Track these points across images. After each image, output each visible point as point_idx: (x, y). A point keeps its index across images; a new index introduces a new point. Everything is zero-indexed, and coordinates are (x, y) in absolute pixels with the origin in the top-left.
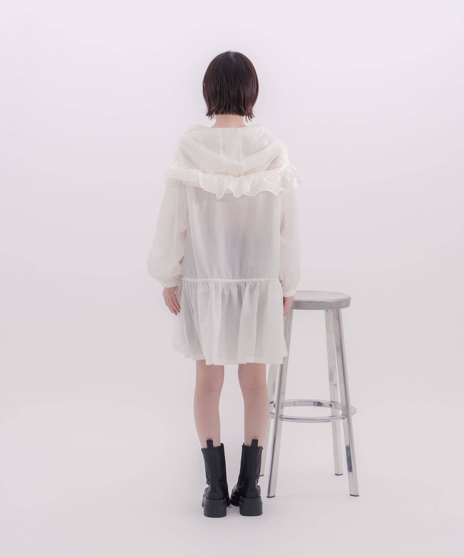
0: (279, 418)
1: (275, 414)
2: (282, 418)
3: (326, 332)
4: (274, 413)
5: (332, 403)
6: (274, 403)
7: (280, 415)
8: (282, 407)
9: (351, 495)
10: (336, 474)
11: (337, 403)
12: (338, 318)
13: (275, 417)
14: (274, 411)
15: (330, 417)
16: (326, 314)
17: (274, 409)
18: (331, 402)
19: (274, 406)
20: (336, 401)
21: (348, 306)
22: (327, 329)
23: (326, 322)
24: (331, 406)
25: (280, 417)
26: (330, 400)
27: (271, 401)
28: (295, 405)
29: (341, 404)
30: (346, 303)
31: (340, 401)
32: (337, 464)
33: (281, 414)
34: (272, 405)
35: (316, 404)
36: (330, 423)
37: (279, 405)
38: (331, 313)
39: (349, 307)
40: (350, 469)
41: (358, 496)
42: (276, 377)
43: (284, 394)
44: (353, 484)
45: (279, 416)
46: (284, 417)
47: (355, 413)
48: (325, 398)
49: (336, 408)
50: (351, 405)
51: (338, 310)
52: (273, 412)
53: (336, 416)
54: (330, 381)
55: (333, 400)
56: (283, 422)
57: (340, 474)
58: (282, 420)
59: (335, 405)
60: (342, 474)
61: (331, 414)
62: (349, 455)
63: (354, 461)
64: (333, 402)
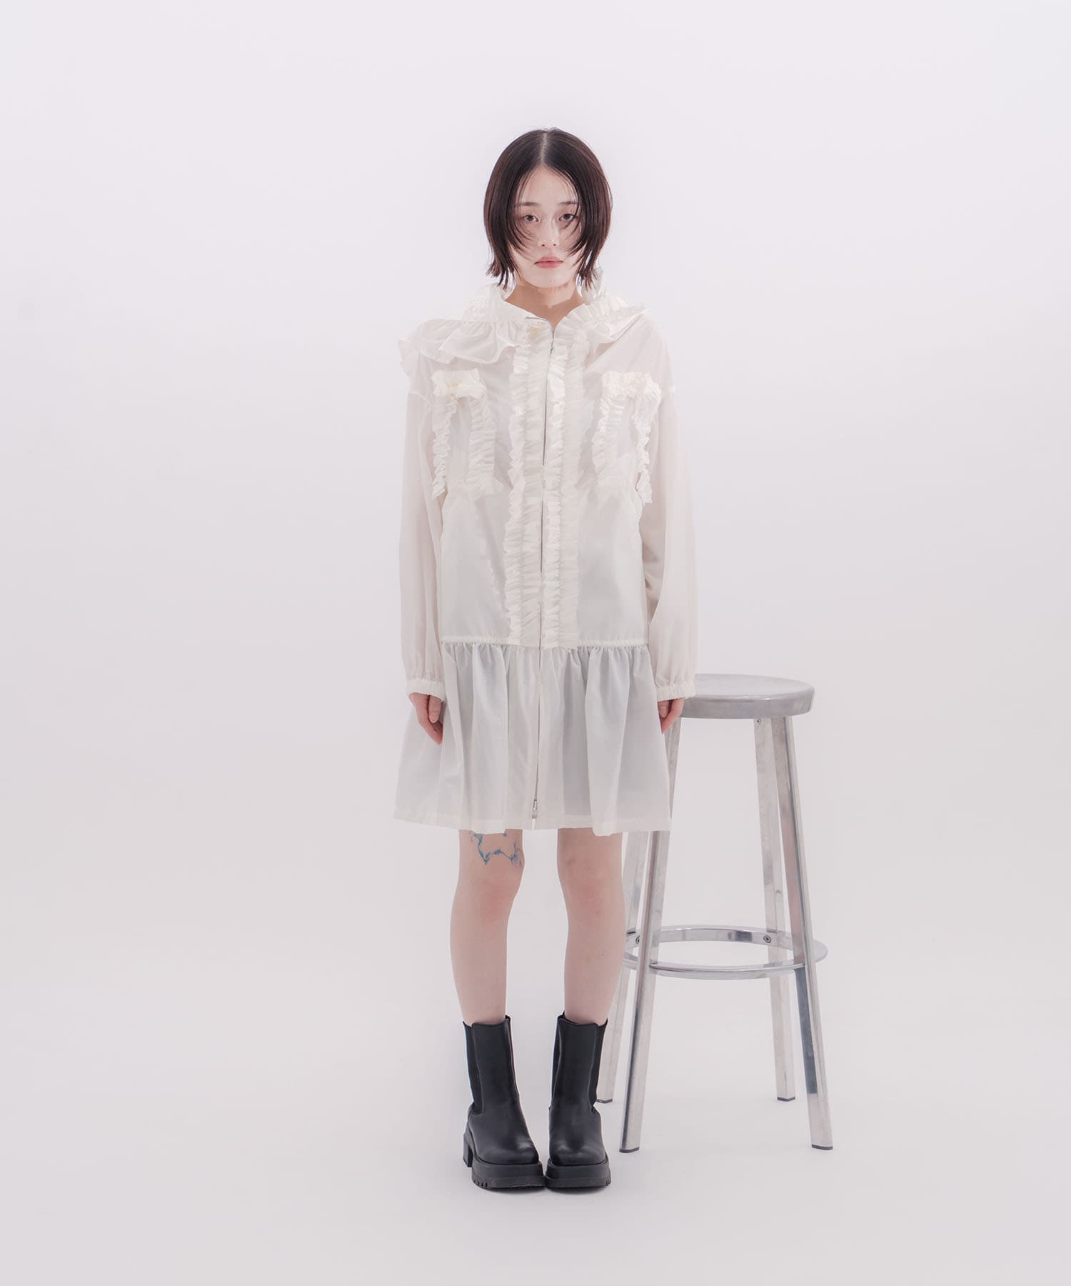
0: (648, 969)
1: (639, 960)
2: (655, 968)
3: (758, 769)
4: (636, 958)
5: (769, 934)
6: (636, 935)
7: (651, 960)
8: (655, 944)
9: (814, 1146)
10: (779, 1099)
11: (783, 933)
12: (783, 738)
13: (638, 967)
14: (636, 952)
15: (766, 966)
16: (756, 728)
17: (638, 948)
18: (769, 931)
19: (638, 941)
20: (779, 929)
21: (808, 709)
22: (758, 763)
23: (757, 746)
24: (768, 940)
25: (650, 966)
26: (765, 927)
27: (631, 928)
28: (684, 939)
29: (791, 936)
30: (802, 702)
31: (788, 929)
32: (783, 1075)
33: (652, 958)
34: (633, 938)
35: (733, 936)
36: (767, 980)
37: (647, 939)
38: (768, 725)
39: (808, 713)
40: (812, 1087)
41: (830, 1148)
42: (641, 874)
43: (660, 912)
44: (820, 1120)
45: (648, 964)
46: (659, 965)
47: (825, 956)
48: (756, 922)
49: (779, 945)
50: (814, 938)
51: (784, 719)
52: (634, 954)
53: (780, 964)
54: (766, 883)
55: (773, 928)
56: (657, 976)
57: (788, 1098)
58: (656, 973)
59: (778, 940)
60: (794, 1098)
61: (767, 959)
62: (810, 1054)
63: (822, 1069)
64: (774, 932)
